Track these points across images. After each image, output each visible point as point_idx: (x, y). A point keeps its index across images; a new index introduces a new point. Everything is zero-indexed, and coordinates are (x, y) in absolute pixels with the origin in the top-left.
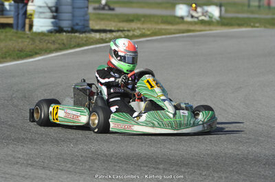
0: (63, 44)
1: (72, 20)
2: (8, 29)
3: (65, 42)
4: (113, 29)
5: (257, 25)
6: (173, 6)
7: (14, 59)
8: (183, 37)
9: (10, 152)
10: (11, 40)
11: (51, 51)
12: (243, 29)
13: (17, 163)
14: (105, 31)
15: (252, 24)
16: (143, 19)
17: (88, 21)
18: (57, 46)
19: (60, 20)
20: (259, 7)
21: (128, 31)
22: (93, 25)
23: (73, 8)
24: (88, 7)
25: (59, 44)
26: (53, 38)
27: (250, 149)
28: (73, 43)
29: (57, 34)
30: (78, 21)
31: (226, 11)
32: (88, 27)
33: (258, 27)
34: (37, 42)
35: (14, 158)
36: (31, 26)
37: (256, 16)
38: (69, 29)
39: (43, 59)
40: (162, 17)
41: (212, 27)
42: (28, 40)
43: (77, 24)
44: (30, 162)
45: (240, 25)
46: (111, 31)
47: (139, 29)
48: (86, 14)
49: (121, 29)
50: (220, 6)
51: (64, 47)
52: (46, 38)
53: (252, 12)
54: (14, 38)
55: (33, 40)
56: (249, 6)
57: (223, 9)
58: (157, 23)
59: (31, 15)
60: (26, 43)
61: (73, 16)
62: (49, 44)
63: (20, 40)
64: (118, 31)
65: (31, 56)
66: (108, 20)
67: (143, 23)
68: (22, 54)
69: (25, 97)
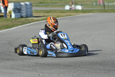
0: (23, 22)
1: (26, 13)
2: (2, 18)
3: (24, 21)
4: (42, 16)
5: (96, 12)
6: (64, 6)
7: (5, 29)
8: (68, 18)
9: (5, 64)
10: (3, 22)
11: (19, 25)
12: (91, 14)
13: (8, 68)
14: (39, 17)
15: (94, 12)
16: (53, 12)
17: (32, 13)
18: (21, 23)
19: (22, 13)
20: (96, 5)
21: (48, 16)
22: (34, 14)
23: (27, 8)
24: (32, 8)
25: (22, 22)
26: (19, 20)
27: (95, 59)
28: (27, 22)
29: (21, 19)
30: (28, 13)
31: (84, 7)
32: (32, 15)
33: (96, 13)
34: (13, 22)
35: (6, 66)
36: (11, 16)
37: (95, 8)
38: (25, 17)
39: (16, 28)
40: (60, 10)
41: (79, 14)
42: (10, 21)
43: (28, 15)
44: (12, 68)
45: (89, 12)
46: (41, 17)
47: (51, 15)
48: (31, 11)
49: (45, 16)
50: (82, 5)
51: (24, 23)
52: (17, 20)
53: (94, 7)
54: (5, 21)
55: (12, 21)
56: (92, 5)
57: (83, 6)
58: (58, 13)
59: (11, 12)
60: (9, 23)
61: (27, 11)
62: (18, 23)
63: (7, 22)
64: (44, 16)
65: (11, 27)
66: (40, 12)
67: (53, 13)
68: (8, 27)
69: (10, 43)
